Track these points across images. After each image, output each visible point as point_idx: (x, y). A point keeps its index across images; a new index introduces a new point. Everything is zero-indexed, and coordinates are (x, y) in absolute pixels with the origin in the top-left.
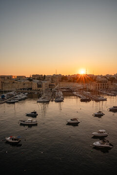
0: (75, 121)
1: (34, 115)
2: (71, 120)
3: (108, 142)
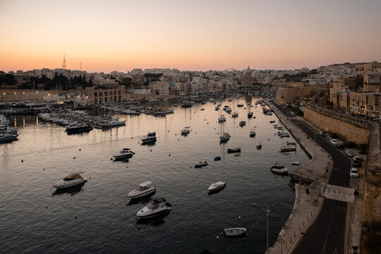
0: (77, 181)
2: (66, 179)
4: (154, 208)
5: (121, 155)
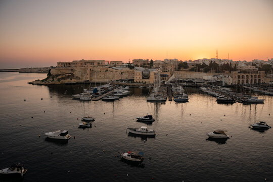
0: (222, 136)
1: (149, 120)
2: (215, 132)
5: (258, 126)
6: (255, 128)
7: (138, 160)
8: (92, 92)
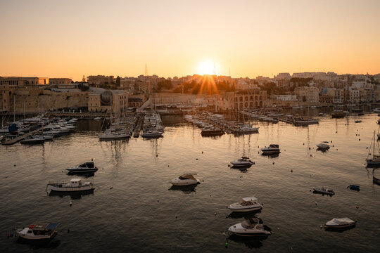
0: (190, 181)
1: (88, 170)
2: (181, 178)
3: (261, 222)
4: (248, 228)
5: (239, 163)
6: (235, 166)
7: (47, 236)
8: (7, 131)
